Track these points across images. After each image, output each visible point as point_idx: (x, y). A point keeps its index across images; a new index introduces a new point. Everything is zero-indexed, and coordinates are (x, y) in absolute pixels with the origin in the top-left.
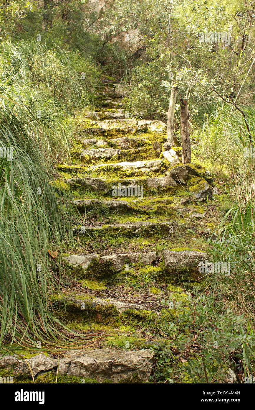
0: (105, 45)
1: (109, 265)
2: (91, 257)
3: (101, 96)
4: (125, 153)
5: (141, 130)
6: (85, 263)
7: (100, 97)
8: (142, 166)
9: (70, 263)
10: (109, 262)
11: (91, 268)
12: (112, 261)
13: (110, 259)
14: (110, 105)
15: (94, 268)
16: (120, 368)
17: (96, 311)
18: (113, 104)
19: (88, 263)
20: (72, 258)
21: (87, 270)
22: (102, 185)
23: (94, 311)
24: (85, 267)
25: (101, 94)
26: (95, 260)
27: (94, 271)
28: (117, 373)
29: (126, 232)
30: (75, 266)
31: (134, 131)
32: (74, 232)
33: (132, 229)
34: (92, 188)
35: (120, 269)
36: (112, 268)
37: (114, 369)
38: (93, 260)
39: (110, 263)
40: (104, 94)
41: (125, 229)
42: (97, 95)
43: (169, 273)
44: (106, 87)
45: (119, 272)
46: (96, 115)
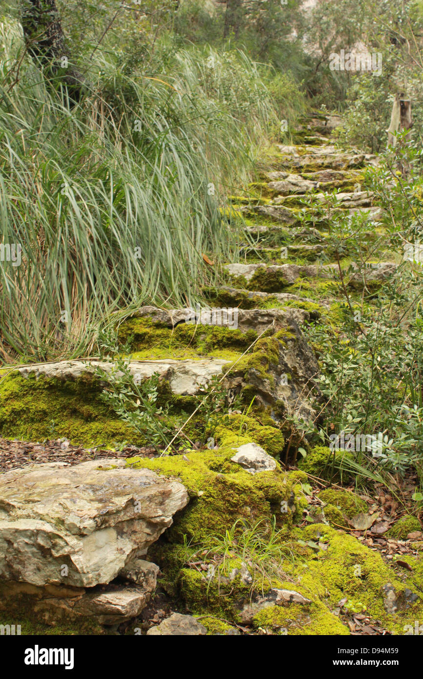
0: (319, 67)
1: (279, 275)
2: (256, 266)
3: (305, 131)
4: (325, 186)
5: (356, 165)
6: (248, 273)
7: (303, 132)
8: (345, 199)
9: (231, 273)
10: (278, 272)
11: (256, 278)
12: (282, 270)
13: (280, 268)
14: (317, 142)
15: (259, 279)
16: (266, 318)
17: (254, 302)
18: (321, 141)
19: (253, 272)
20: (233, 266)
21: (251, 281)
22: (286, 215)
23: (251, 302)
24: (248, 277)
25: (304, 128)
26: (262, 270)
27: (259, 282)
28: (263, 323)
29: (309, 253)
30: (236, 276)
31: (344, 166)
32: (240, 253)
33: (316, 250)
34: (273, 217)
35: (292, 282)
36: (281, 279)
37: (260, 319)
38: (260, 269)
39: (279, 274)
40: (309, 127)
41: (307, 250)
42: (300, 128)
43: (354, 288)
44: (314, 120)
45: (292, 284)
46: (293, 151)
